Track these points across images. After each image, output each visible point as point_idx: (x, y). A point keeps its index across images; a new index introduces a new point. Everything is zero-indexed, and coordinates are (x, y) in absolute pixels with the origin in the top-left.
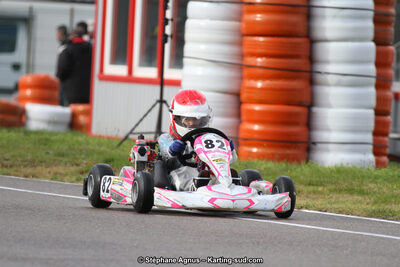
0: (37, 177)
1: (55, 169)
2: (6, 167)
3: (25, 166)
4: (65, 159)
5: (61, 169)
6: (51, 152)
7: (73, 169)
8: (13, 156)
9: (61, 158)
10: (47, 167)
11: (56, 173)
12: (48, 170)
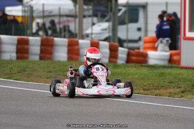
0: (161, 96)
1: (169, 90)
2: (146, 90)
3: (155, 89)
4: (173, 85)
5: (172, 90)
6: (166, 81)
7: (178, 90)
8: (148, 84)
9: (171, 84)
10: (166, 89)
11: (170, 93)
12: (166, 91)
